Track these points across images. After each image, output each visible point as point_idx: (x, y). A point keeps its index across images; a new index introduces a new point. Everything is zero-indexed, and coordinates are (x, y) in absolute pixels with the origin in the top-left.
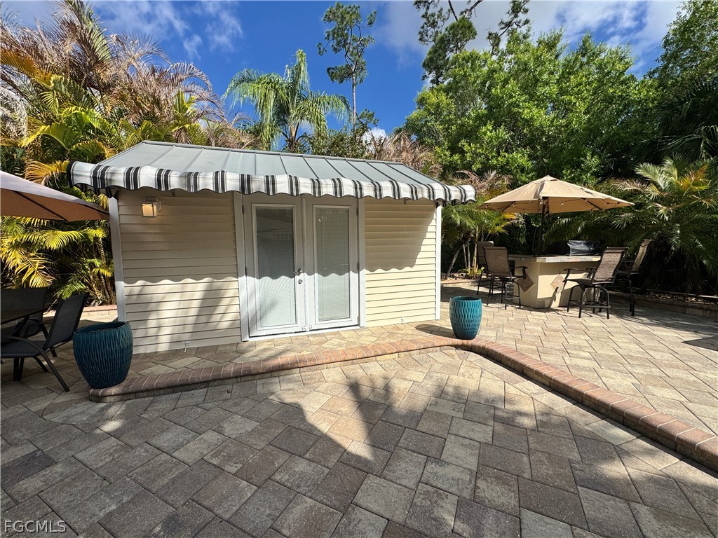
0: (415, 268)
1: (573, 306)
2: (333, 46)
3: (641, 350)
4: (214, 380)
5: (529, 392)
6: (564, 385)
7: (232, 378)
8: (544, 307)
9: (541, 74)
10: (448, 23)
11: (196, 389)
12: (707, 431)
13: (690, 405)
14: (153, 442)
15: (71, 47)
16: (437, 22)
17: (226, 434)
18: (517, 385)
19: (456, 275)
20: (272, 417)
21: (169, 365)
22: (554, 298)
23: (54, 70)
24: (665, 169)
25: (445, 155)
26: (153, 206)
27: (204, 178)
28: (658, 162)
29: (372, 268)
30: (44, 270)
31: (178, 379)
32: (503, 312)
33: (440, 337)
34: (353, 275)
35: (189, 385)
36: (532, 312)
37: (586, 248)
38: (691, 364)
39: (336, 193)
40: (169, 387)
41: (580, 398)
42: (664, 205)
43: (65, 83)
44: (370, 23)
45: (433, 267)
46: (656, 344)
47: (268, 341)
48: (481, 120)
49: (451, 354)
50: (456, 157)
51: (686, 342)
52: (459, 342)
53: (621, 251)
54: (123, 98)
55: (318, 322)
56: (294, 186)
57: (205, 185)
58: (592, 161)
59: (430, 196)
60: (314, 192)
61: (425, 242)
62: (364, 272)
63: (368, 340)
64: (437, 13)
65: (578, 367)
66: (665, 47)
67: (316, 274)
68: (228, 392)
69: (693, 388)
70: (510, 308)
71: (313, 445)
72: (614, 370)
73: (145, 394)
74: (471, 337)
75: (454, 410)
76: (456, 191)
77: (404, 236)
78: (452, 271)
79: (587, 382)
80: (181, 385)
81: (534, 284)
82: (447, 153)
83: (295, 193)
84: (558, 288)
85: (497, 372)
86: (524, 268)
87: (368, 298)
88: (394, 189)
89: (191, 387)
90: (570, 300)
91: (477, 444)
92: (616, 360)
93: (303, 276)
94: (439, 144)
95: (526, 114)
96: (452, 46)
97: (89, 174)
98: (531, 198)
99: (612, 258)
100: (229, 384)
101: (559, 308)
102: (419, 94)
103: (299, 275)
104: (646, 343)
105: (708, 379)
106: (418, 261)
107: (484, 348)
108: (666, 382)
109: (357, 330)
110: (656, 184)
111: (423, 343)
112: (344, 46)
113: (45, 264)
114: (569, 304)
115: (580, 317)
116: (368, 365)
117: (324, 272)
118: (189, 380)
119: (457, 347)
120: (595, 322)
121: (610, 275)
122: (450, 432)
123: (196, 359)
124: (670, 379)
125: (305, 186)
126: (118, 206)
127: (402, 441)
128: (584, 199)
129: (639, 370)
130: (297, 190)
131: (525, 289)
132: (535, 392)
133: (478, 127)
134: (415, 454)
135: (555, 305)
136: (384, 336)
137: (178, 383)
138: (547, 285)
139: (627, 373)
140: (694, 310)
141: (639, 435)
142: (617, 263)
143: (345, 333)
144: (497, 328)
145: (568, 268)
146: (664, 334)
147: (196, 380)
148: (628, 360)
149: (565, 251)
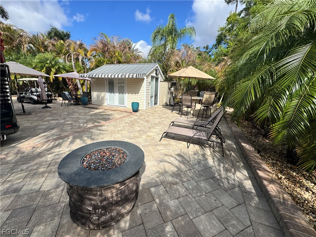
60: (118, 77)
61: (141, 88)
62: (127, 94)
87: (128, 101)
103: (115, 93)
106: (139, 93)
109: (126, 108)
117: (119, 93)
130: (115, 77)
143: (122, 107)
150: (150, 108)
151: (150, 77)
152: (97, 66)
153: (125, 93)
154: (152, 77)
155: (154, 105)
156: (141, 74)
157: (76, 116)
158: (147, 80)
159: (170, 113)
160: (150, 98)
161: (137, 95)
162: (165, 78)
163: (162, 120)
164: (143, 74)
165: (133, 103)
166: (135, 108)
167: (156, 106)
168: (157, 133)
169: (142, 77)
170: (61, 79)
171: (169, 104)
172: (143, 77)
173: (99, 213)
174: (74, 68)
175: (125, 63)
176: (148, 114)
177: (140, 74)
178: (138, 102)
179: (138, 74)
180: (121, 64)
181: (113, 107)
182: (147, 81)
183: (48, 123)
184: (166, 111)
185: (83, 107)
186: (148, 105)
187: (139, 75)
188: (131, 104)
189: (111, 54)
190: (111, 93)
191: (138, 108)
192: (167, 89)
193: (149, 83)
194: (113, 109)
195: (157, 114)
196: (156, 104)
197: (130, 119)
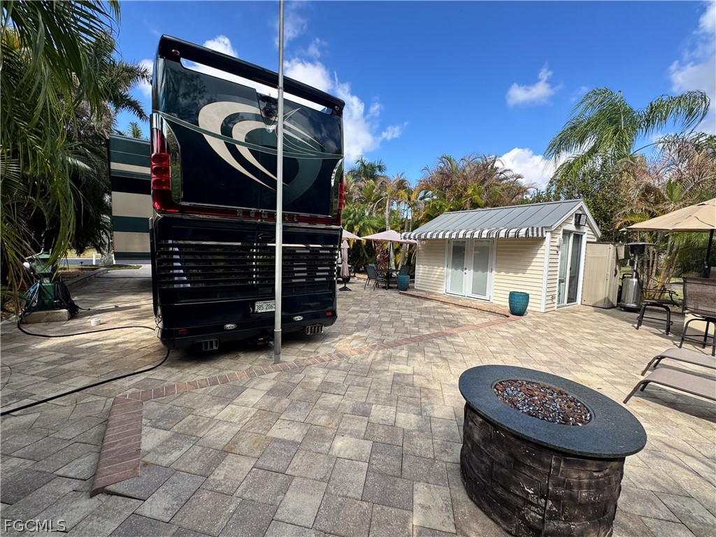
29: (498, 272)
62: (494, 273)
67: (472, 271)
87: (495, 287)
103: (465, 270)
106: (528, 271)
117: (476, 270)
143: (479, 301)
150: (555, 308)
151: (561, 232)
152: (429, 218)
153: (489, 269)
154: (567, 233)
155: (568, 302)
156: (537, 229)
157: (393, 308)
158: (553, 240)
159: (628, 330)
160: (557, 285)
161: (521, 275)
162: (603, 234)
163: (608, 345)
164: (542, 228)
165: (512, 295)
166: (518, 306)
167: (572, 306)
168: (605, 378)
169: (540, 235)
170: (365, 243)
171: (615, 303)
172: (542, 234)
173: (547, 508)
174: (387, 222)
175: (486, 205)
176: (555, 323)
177: (535, 229)
178: (527, 292)
179: (530, 229)
180: (479, 209)
181: (460, 299)
182: (552, 244)
183: (356, 316)
184: (610, 322)
185: (400, 293)
186: (550, 302)
187: (533, 231)
188: (508, 297)
189: (459, 191)
190: (456, 269)
191: (527, 306)
192: (612, 262)
193: (556, 248)
194: (460, 302)
195: (585, 328)
196: (572, 299)
197: (512, 331)
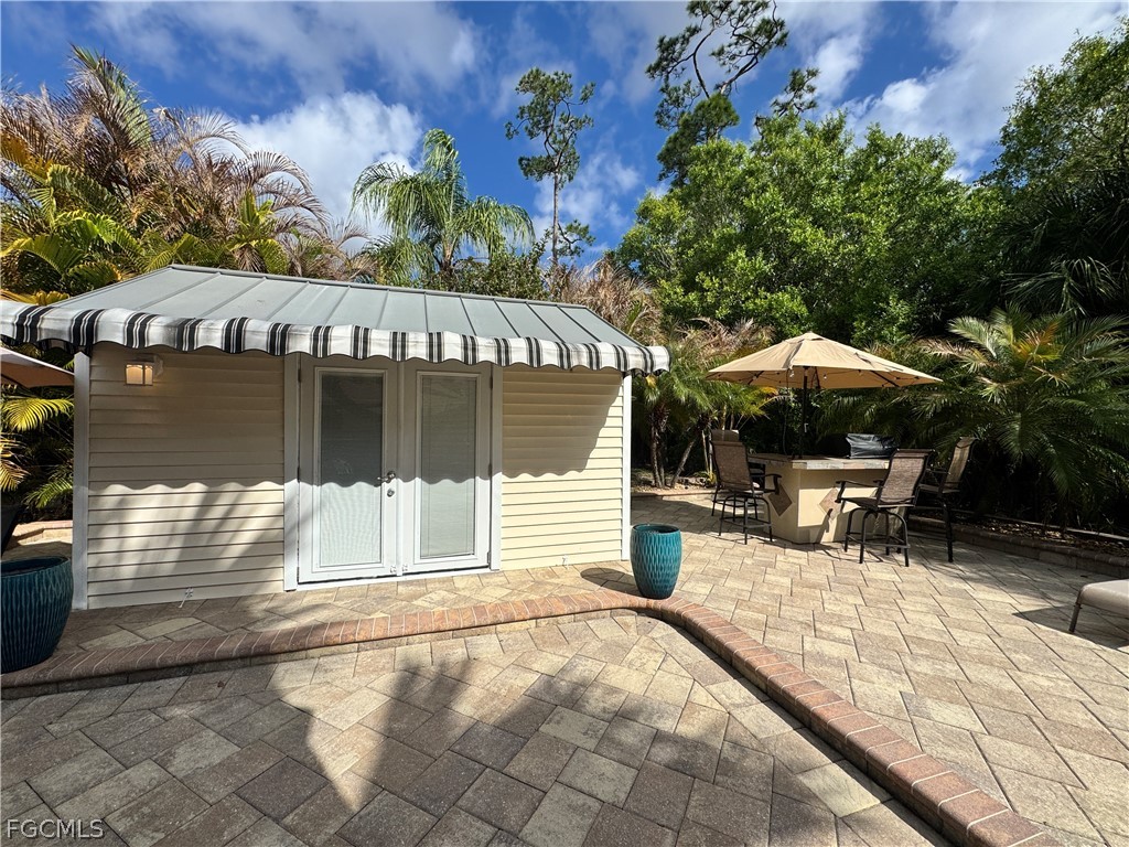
0: (584, 474)
1: (854, 543)
2: (526, 128)
3: (941, 627)
4: (203, 662)
5: (728, 702)
6: (784, 692)
7: (235, 659)
8: (808, 541)
9: (815, 179)
10: (698, 101)
11: (170, 677)
12: (997, 796)
13: (986, 741)
14: (36, 781)
15: (87, 124)
16: (683, 99)
17: (171, 769)
18: (713, 688)
19: (692, 480)
20: (266, 738)
21: (141, 632)
22: (825, 527)
23: (59, 157)
24: (996, 327)
25: (675, 293)
26: (144, 369)
27: (208, 329)
28: (985, 316)
29: (512, 472)
30: (12, 459)
31: (138, 660)
32: (740, 549)
33: (614, 592)
34: (482, 484)
35: (154, 669)
36: (787, 550)
37: (879, 447)
38: (1014, 657)
39: (431, 355)
40: (119, 673)
41: (806, 719)
42: (994, 381)
43: (71, 176)
44: (585, 99)
45: (618, 473)
46: (972, 617)
47: (328, 591)
48: (729, 243)
49: (626, 624)
50: (692, 296)
51: (1021, 615)
52: (641, 601)
53: (922, 455)
54: (159, 200)
55: (418, 560)
56: (361, 345)
57: (208, 340)
58: (899, 309)
59: (591, 364)
60: (394, 354)
61: (603, 432)
62: (499, 477)
63: (492, 594)
64: (682, 86)
65: (821, 658)
66: (1004, 144)
67: (418, 480)
68: (220, 685)
69: (1004, 706)
70: (754, 541)
71: (308, 798)
72: (880, 666)
73: (76, 685)
74: (664, 593)
75: (585, 734)
76: (636, 356)
77: (568, 423)
78: (683, 474)
79: (824, 687)
80: (143, 670)
81: (793, 504)
82: (678, 290)
83: (360, 355)
84: (831, 510)
85: (690, 660)
86: (776, 477)
87: (505, 522)
88: (531, 351)
89: (161, 673)
90: (848, 533)
91: (596, 806)
92: (891, 647)
93: (396, 484)
94: (669, 277)
95: (796, 236)
96: (702, 133)
97: (10, 320)
98: (780, 367)
99: (908, 467)
100: (229, 669)
101: (834, 545)
102: (641, 201)
103: (388, 482)
104: (955, 614)
105: (1036, 688)
107: (679, 615)
108: (961, 693)
109: (484, 574)
110: (980, 348)
111: (581, 603)
112: (545, 129)
113: (13, 450)
114: (847, 538)
115: (861, 562)
116: (481, 640)
118: (158, 661)
119: (639, 611)
120: (883, 572)
121: (909, 494)
122: (561, 779)
123: (192, 621)
124: (969, 687)
125: (380, 345)
126: (91, 367)
127: (469, 794)
128: (860, 370)
129: (924, 667)
130: (365, 350)
131: (781, 510)
132: (739, 701)
133: (726, 253)
134: (479, 824)
135: (827, 538)
136: (524, 587)
137: (137, 665)
138: (812, 506)
139: (899, 673)
140: (1053, 555)
141: (887, 796)
142: (918, 475)
143: (461, 580)
144: (715, 578)
145: (842, 479)
146: (990, 597)
147: (170, 662)
148: (911, 646)
149: (843, 451)
153: (481, 468)
161: (572, 474)
190: (346, 481)
